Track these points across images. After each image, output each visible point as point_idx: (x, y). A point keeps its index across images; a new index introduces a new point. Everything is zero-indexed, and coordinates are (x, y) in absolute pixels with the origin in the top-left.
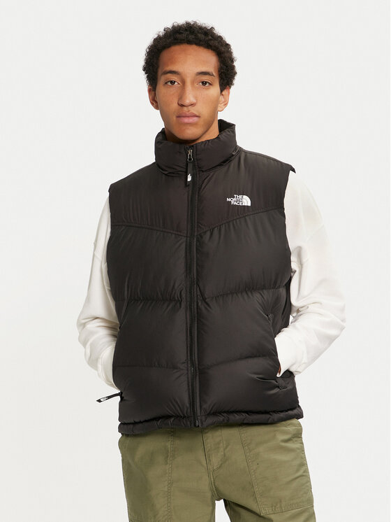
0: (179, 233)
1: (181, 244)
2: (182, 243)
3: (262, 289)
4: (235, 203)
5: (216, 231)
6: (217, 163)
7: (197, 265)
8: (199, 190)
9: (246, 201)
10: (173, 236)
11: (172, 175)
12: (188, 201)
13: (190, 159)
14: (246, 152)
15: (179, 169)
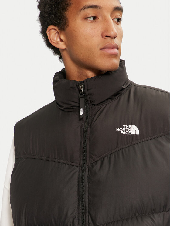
0: (72, 163)
1: (73, 174)
2: (76, 172)
3: (153, 213)
4: (124, 133)
5: (106, 161)
6: (108, 97)
7: (89, 194)
8: (91, 122)
9: (135, 130)
10: (67, 166)
11: (67, 110)
12: (81, 133)
13: (81, 94)
14: (136, 86)
15: (73, 104)
